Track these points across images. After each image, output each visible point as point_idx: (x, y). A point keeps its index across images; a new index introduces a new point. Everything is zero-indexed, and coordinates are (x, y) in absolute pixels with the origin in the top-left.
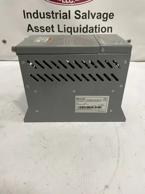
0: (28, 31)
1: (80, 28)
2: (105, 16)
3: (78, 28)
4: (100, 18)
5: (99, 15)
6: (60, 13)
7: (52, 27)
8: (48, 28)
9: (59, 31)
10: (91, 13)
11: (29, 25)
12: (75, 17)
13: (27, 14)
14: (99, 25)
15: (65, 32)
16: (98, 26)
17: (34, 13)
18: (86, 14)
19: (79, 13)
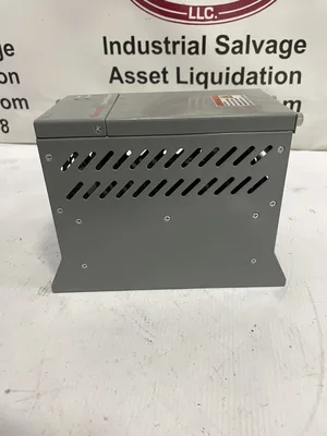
0: (111, 82)
1: (228, 74)
2: (286, 47)
3: (221, 74)
4: (275, 51)
5: (272, 44)
6: (183, 43)
7: (165, 72)
8: (155, 75)
9: (179, 82)
10: (254, 42)
11: (115, 69)
12: (217, 50)
13: (112, 44)
14: (271, 68)
15: (192, 83)
16: (267, 70)
17: (126, 43)
18: (241, 42)
19: (227, 42)
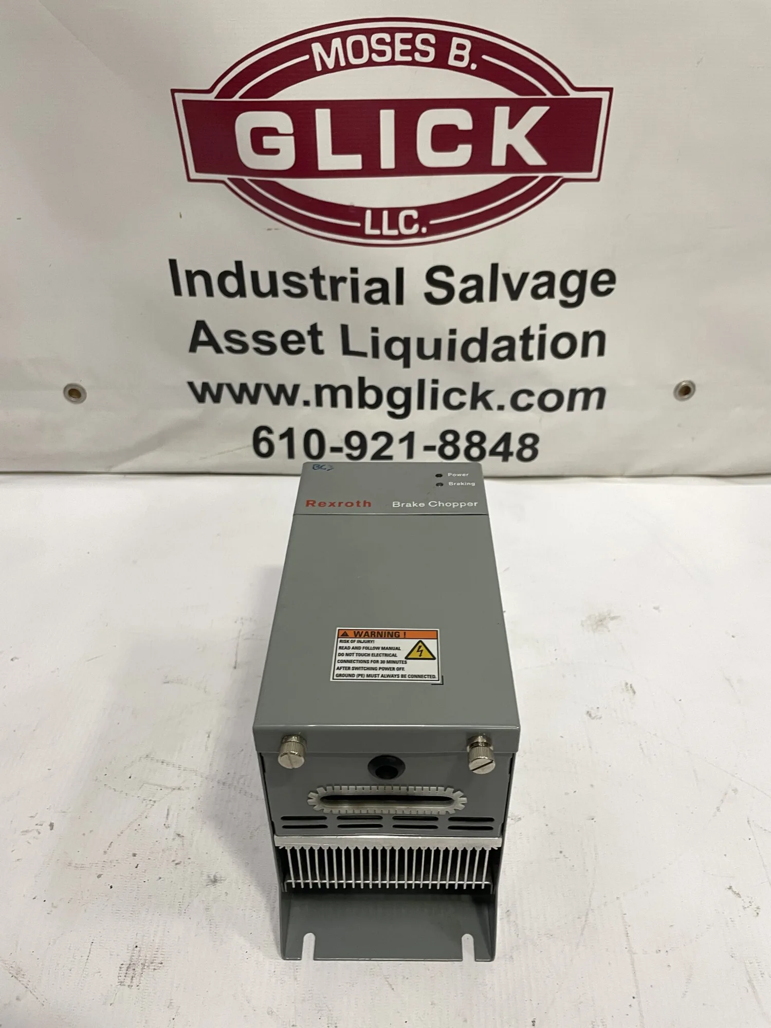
0: (193, 349)
1: (452, 343)
2: (573, 283)
3: (438, 342)
4: (550, 294)
5: (544, 279)
6: (355, 282)
7: (315, 332)
8: (293, 338)
9: (346, 351)
10: (507, 277)
11: (201, 325)
12: (429, 297)
13: (190, 275)
14: (543, 327)
15: (376, 355)
16: (535, 332)
17: (224, 275)
18: (479, 279)
19: (449, 280)
